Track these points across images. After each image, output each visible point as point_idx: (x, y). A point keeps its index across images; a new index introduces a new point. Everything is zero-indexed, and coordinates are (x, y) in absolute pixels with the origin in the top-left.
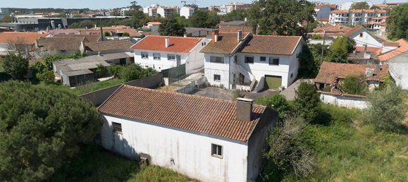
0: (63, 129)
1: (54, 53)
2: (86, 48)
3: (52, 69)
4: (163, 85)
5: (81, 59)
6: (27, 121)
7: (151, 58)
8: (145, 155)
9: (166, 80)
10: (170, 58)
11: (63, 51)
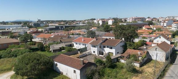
0: (42, 63)
1: (52, 42)
2: (60, 41)
3: (50, 47)
4: (78, 53)
5: (58, 44)
6: (35, 61)
7: (78, 44)
8: (62, 72)
9: (79, 52)
10: (83, 45)
11: (54, 41)
